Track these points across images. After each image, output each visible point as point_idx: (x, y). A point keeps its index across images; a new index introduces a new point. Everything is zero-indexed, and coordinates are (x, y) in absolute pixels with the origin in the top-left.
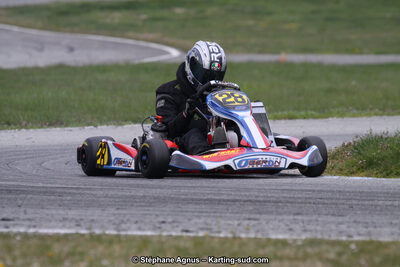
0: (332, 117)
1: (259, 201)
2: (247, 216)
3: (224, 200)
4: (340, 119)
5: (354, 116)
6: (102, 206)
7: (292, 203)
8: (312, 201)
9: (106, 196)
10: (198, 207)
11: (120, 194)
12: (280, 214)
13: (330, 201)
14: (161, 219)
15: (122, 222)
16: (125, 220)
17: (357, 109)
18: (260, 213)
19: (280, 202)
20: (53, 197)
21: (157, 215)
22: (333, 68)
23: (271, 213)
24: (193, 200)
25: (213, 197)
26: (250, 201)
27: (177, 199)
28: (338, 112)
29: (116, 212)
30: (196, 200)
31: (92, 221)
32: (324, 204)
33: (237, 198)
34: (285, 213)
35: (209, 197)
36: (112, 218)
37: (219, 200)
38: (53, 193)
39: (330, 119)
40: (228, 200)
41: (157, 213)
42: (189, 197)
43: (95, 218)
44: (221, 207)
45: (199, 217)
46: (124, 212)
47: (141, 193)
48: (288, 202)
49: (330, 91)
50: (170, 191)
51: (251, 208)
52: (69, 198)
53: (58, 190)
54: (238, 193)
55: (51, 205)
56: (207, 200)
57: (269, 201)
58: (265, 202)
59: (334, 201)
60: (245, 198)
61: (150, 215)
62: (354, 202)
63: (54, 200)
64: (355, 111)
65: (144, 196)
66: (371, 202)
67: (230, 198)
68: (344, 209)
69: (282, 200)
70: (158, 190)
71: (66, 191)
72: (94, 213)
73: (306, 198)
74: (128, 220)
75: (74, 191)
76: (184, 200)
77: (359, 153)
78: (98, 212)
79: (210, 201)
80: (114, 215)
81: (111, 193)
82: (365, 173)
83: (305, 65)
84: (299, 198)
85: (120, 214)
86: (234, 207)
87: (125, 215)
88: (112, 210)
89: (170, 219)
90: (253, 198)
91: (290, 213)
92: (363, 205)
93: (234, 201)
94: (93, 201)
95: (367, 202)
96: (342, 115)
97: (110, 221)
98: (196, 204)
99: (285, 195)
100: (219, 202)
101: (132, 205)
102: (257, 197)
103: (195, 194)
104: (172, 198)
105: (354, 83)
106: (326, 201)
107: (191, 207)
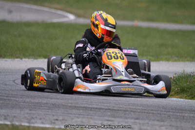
0: (163, 61)
1: (115, 110)
2: (107, 118)
3: (94, 108)
4: (167, 62)
5: (175, 61)
6: (21, 108)
7: (134, 112)
8: (146, 111)
9: (24, 102)
10: (78, 111)
11: (32, 101)
12: (126, 118)
13: (156, 112)
14: (55, 117)
15: (33, 118)
16: (34, 117)
17: (177, 57)
18: (115, 117)
19: (127, 111)
21: (53, 115)
22: (166, 31)
23: (121, 117)
24: (75, 107)
25: (88, 106)
26: (109, 109)
27: (66, 106)
28: (166, 58)
29: (29, 112)
30: (78, 107)
31: (14, 117)
32: (153, 113)
33: (102, 107)
34: (129, 118)
35: (85, 106)
36: (26, 116)
37: (91, 108)
39: (161, 62)
40: (96, 108)
41: (54, 114)
42: (73, 105)
43: (16, 115)
44: (92, 112)
45: (78, 117)
46: (34, 112)
47: (45, 101)
48: (132, 111)
49: (161, 45)
50: (62, 101)
51: (109, 114)
54: (103, 104)
56: (84, 107)
57: (121, 110)
58: (118, 110)
59: (159, 112)
60: (107, 108)
61: (49, 115)
62: (171, 113)
64: (176, 58)
65: (47, 103)
66: (181, 114)
67: (98, 107)
68: (165, 117)
69: (129, 110)
70: (55, 100)
72: (16, 112)
73: (143, 109)
74: (36, 117)
76: (70, 107)
77: (176, 84)
78: (18, 111)
79: (86, 108)
80: (28, 113)
81: (28, 100)
82: (179, 96)
83: (149, 29)
84: (139, 109)
85: (31, 113)
86: (100, 112)
87: (34, 114)
88: (27, 111)
89: (61, 118)
90: (112, 108)
91: (132, 118)
92: (176, 115)
93: (100, 109)
94: (16, 104)
95: (178, 114)
96: (168, 60)
97: (25, 117)
98: (77, 109)
99: (130, 107)
100: (91, 109)
101: (39, 108)
102: (114, 107)
103: (77, 103)
104: (63, 105)
105: (177, 41)
106: (154, 112)
107: (74, 111)
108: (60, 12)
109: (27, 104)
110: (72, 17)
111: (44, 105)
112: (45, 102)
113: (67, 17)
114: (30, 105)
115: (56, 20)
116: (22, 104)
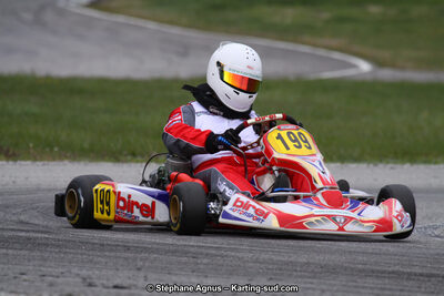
6: (249, 275)
9: (257, 261)
20: (184, 259)
27: (352, 269)
29: (269, 283)
35: (397, 268)
38: (186, 253)
42: (368, 267)
44: (411, 283)
47: (303, 259)
50: (343, 258)
52: (205, 261)
53: (192, 249)
54: (437, 265)
55: (181, 269)
56: (392, 272)
61: (314, 289)
63: (185, 263)
65: (308, 264)
67: (425, 271)
70: (327, 256)
71: (203, 250)
75: (214, 252)
76: (361, 271)
81: (264, 256)
86: (429, 284)
88: (264, 281)
93: (430, 276)
94: (239, 266)
103: (376, 263)
104: (346, 269)
108: (337, 56)
109: (262, 266)
110: (365, 67)
111: (301, 267)
112: (305, 260)
113: (354, 66)
114: (270, 267)
115: (327, 75)
116: (251, 264)
